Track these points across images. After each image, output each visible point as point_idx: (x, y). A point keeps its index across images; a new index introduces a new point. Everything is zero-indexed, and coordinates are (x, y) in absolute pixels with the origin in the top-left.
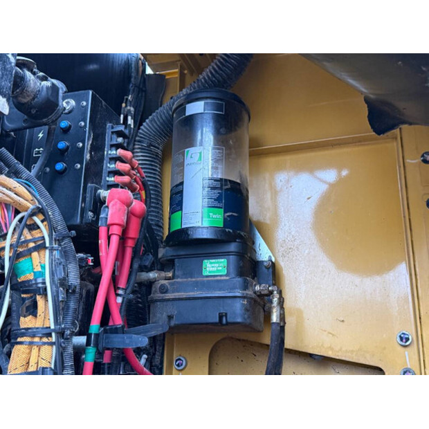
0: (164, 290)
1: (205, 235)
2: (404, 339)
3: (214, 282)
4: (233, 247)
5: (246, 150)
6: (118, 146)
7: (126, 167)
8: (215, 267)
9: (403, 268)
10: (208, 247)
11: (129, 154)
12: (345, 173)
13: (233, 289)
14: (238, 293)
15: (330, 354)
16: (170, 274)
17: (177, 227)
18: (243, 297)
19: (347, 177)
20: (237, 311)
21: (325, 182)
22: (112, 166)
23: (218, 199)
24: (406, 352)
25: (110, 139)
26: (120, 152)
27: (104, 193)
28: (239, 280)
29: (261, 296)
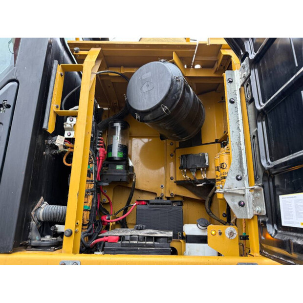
0: (105, 172)
1: (117, 159)
2: (162, 186)
3: (119, 171)
4: (124, 162)
5: (129, 135)
6: (100, 136)
7: (102, 142)
8: (119, 167)
9: (163, 168)
10: (118, 162)
11: (102, 138)
12: (150, 140)
13: (124, 173)
14: (125, 174)
15: (145, 190)
16: (107, 168)
17: (110, 156)
18: (126, 175)
19: (151, 141)
20: (125, 179)
21: (143, 142)
22: (98, 141)
23: (122, 150)
24: (162, 190)
25: (98, 134)
26: (100, 138)
27: (98, 149)
28: (125, 171)
29: (130, 175)
